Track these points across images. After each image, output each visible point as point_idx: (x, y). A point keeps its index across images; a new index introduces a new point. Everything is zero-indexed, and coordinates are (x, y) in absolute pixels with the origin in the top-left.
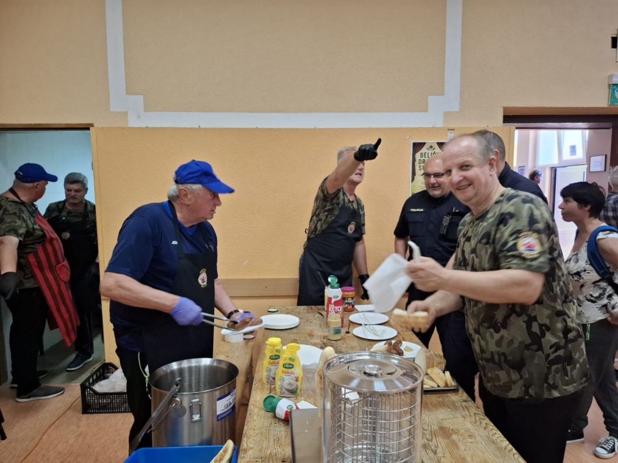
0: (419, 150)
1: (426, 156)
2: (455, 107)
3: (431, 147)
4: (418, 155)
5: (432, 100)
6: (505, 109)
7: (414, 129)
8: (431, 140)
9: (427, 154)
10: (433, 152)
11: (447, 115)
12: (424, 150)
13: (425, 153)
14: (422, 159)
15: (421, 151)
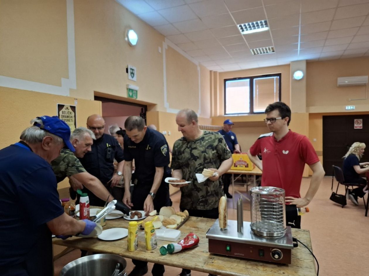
0: (61, 110)
1: (65, 113)
2: (74, 87)
3: (67, 108)
4: (61, 112)
5: (63, 80)
6: (95, 92)
7: (58, 96)
8: (67, 104)
9: (65, 112)
10: (68, 111)
11: (71, 90)
12: (64, 110)
13: (64, 111)
14: (63, 115)
15: (62, 110)
